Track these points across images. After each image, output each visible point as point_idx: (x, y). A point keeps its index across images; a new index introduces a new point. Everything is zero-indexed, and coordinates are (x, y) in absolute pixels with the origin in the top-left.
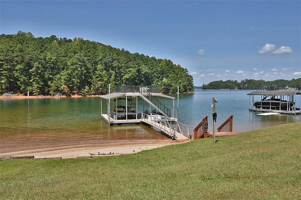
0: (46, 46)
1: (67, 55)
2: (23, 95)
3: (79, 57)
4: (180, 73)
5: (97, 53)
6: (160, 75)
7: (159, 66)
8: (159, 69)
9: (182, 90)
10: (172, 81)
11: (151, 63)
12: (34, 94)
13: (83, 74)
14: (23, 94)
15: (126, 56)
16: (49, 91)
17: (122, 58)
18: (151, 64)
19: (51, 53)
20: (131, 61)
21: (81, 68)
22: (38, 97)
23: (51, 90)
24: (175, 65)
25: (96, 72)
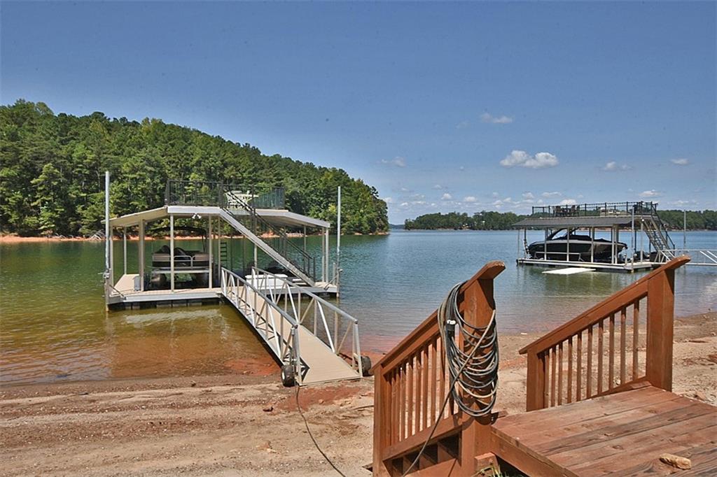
0: (73, 130)
1: (123, 150)
2: (16, 236)
3: (149, 156)
4: (363, 195)
5: (191, 149)
6: (322, 199)
7: (321, 181)
8: (321, 186)
9: (366, 228)
10: (346, 209)
11: (304, 174)
12: (42, 233)
13: (158, 192)
14: (16, 234)
15: (253, 159)
16: (78, 227)
17: (245, 161)
18: (304, 176)
19: (85, 146)
20: (263, 168)
21: (152, 178)
22: (50, 240)
23: (83, 225)
24: (353, 180)
25: (186, 187)
